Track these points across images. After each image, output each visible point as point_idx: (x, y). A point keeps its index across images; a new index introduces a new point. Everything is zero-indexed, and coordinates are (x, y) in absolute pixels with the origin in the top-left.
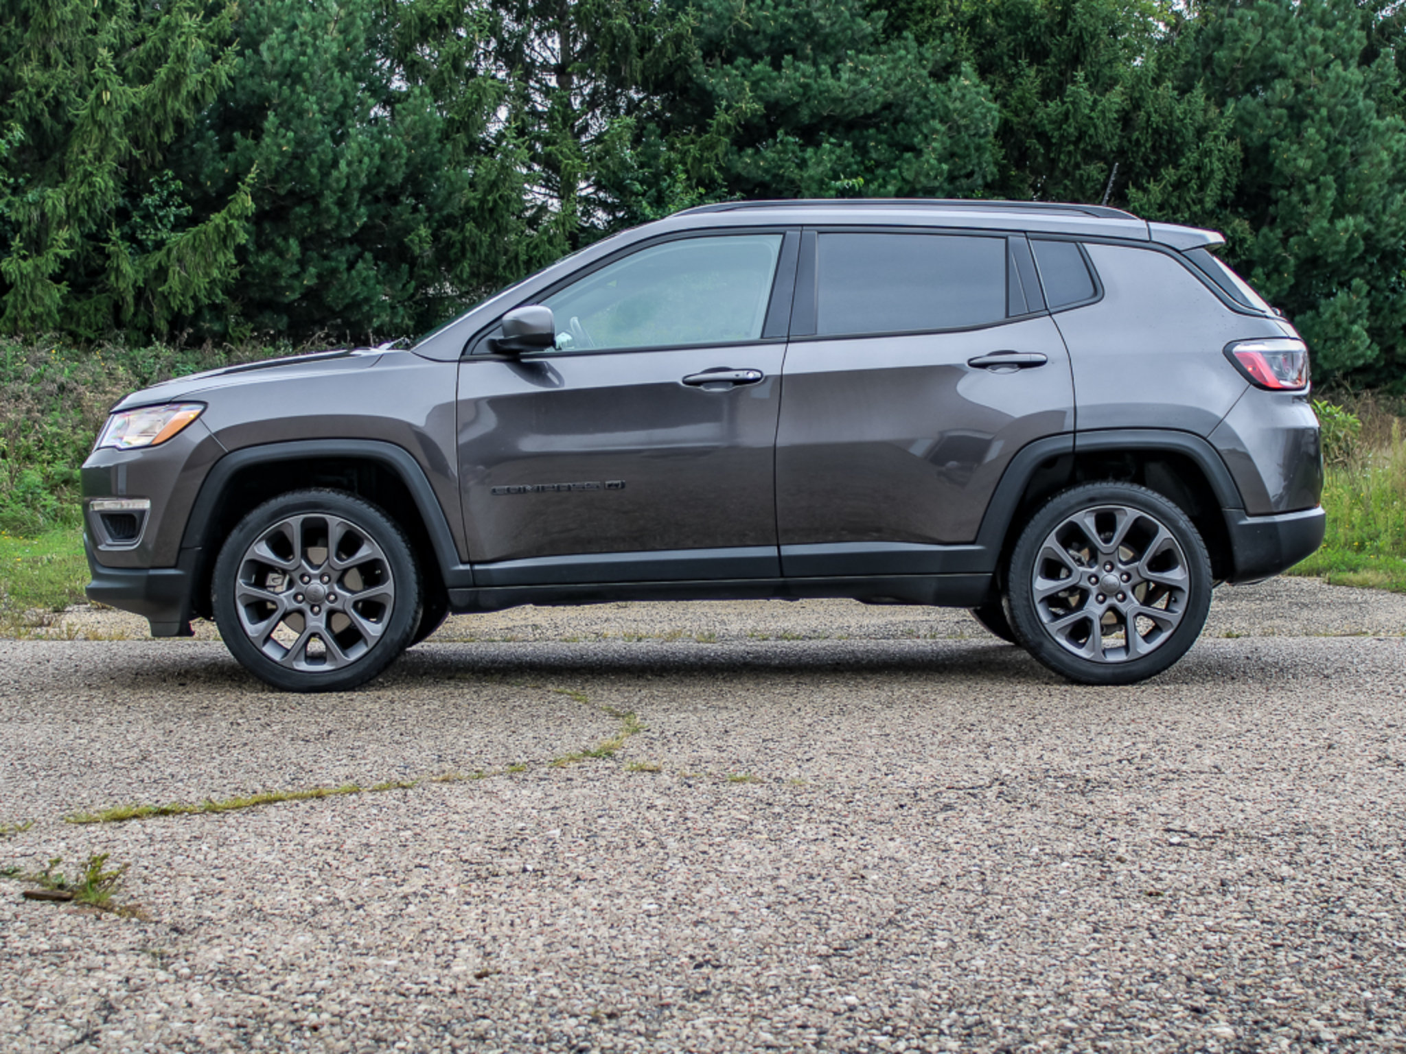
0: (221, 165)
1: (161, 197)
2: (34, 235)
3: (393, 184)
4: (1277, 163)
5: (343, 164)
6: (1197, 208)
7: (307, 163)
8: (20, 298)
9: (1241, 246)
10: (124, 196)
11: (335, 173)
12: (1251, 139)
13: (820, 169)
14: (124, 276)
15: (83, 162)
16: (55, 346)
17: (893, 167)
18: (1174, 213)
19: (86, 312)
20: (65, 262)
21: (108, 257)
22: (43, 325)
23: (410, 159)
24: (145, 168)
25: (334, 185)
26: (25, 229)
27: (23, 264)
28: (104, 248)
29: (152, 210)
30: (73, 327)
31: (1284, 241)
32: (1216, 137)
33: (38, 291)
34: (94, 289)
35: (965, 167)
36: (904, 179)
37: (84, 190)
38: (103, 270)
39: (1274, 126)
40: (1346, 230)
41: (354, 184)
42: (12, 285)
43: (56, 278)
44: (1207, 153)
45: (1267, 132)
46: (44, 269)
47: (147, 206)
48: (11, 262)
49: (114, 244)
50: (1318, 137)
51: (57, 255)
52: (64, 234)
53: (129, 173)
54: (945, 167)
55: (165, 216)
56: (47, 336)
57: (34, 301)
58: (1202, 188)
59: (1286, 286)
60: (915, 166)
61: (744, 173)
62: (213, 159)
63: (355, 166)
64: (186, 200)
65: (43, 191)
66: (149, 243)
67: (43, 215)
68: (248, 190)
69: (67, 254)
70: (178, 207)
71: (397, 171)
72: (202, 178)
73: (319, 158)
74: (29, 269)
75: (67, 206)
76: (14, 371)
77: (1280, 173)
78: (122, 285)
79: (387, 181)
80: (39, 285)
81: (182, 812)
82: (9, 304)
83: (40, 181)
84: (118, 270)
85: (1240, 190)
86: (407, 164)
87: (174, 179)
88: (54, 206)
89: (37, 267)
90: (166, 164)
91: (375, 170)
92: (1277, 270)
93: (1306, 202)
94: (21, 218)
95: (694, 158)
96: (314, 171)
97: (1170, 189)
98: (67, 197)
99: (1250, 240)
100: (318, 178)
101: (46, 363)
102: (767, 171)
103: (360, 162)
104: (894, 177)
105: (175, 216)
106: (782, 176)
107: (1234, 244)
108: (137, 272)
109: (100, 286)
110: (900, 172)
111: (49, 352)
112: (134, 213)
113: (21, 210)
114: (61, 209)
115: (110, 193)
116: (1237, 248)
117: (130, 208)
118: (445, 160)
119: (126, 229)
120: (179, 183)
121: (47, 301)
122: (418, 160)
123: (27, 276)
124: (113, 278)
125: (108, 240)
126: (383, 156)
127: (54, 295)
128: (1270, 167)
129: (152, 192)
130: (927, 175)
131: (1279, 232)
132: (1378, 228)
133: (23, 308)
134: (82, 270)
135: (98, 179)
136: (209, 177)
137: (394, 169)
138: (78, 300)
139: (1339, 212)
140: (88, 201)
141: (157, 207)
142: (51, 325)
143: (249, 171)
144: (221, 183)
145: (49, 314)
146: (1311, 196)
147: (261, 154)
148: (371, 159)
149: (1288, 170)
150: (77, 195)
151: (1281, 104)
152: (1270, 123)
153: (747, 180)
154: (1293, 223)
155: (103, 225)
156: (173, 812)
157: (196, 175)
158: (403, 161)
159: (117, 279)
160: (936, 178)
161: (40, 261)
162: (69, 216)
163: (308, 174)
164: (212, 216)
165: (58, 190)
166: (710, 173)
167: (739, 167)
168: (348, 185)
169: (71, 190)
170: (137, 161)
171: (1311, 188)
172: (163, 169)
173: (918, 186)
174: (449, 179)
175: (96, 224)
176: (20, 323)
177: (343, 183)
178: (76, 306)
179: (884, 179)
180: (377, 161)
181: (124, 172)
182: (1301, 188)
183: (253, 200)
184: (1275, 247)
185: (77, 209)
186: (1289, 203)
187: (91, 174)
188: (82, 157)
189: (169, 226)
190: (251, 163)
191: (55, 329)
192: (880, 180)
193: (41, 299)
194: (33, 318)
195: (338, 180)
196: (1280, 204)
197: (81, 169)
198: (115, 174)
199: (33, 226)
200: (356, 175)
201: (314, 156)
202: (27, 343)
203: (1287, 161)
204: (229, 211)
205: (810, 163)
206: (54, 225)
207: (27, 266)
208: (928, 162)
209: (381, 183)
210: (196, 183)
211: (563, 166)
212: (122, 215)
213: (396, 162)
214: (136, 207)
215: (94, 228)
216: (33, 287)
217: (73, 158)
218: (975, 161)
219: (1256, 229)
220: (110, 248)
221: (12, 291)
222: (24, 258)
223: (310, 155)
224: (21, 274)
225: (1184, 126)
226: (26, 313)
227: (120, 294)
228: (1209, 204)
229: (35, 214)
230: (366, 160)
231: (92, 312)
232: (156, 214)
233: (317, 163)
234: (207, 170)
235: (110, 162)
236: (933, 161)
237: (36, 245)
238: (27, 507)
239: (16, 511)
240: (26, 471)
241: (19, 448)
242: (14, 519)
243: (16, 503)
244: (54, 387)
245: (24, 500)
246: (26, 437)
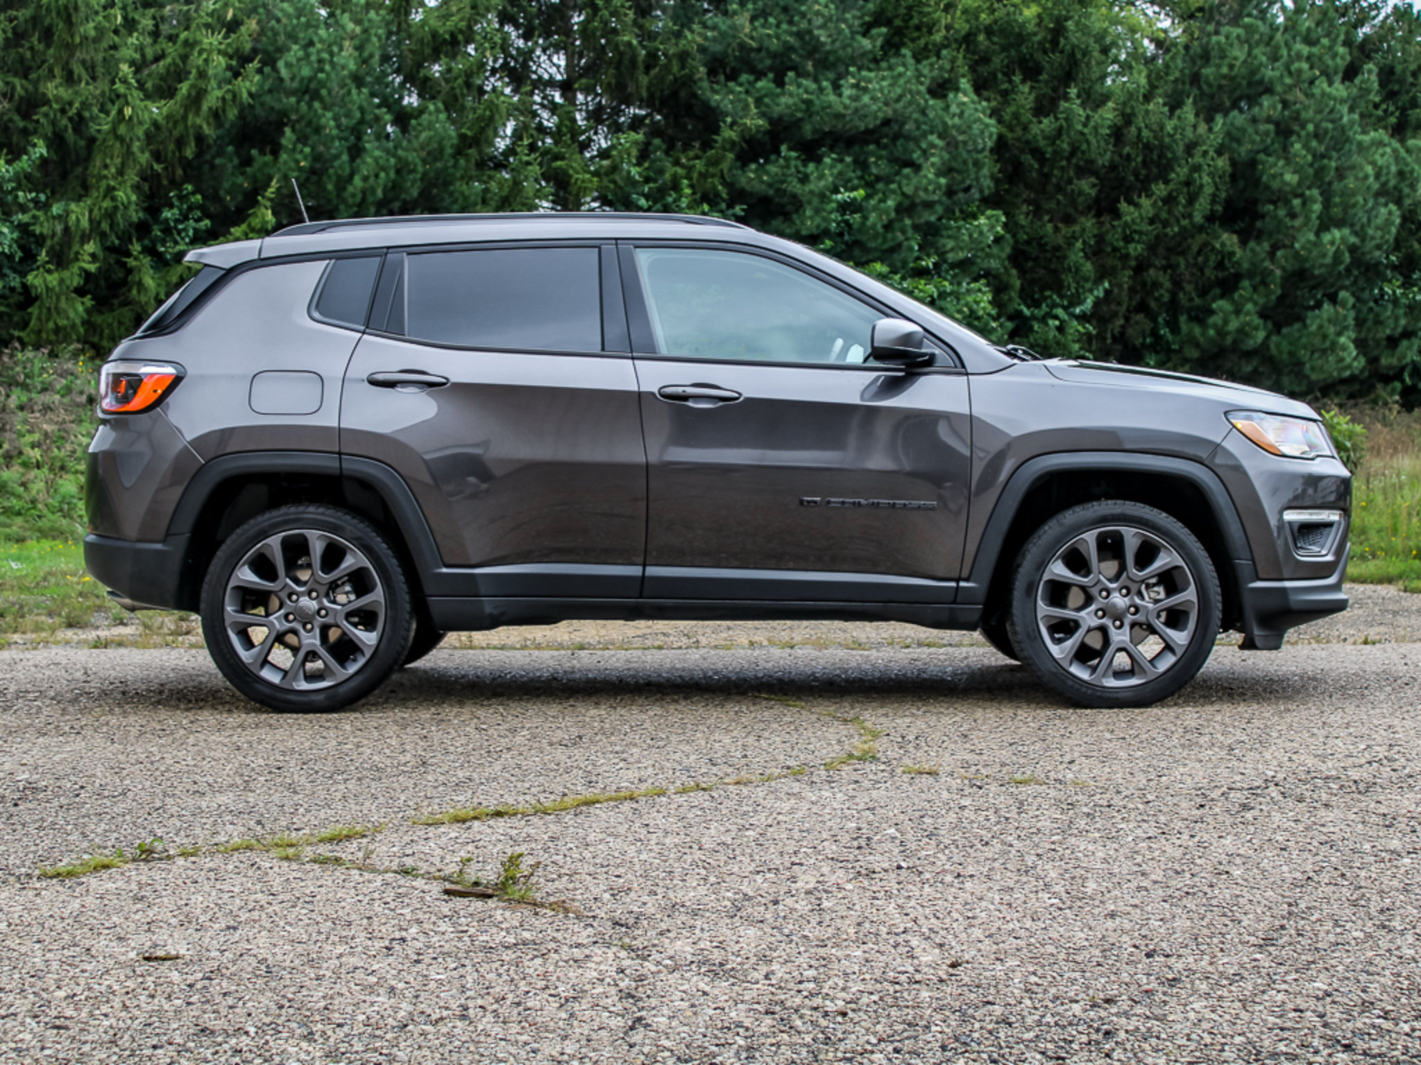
0: (240, 180)
1: (180, 211)
2: (58, 248)
3: (408, 198)
4: (1265, 178)
5: (357, 181)
6: (1185, 222)
7: (325, 179)
8: (45, 311)
9: (1230, 259)
10: (145, 210)
11: (350, 189)
12: (1239, 154)
13: (822, 183)
14: (146, 290)
15: (105, 177)
16: (82, 358)
17: (893, 182)
18: (1164, 227)
19: (110, 325)
20: (88, 275)
21: (130, 271)
22: (67, 339)
23: (425, 174)
24: (165, 182)
25: (350, 201)
26: (49, 243)
27: (49, 278)
28: (125, 263)
29: (172, 224)
30: (96, 339)
31: (1272, 254)
32: (1205, 153)
33: (63, 304)
34: (116, 302)
35: (963, 181)
36: (903, 194)
37: (107, 204)
38: (124, 283)
39: (1263, 141)
40: (1332, 243)
41: (370, 199)
42: (37, 298)
43: (80, 292)
44: (1197, 168)
45: (1256, 147)
46: (68, 282)
47: (167, 220)
48: (36, 276)
49: (136, 259)
50: (1304, 152)
51: (81, 269)
52: (90, 247)
53: (151, 188)
54: (943, 181)
55: (185, 230)
56: (72, 347)
57: (58, 313)
58: (1191, 200)
59: (1273, 297)
60: (915, 181)
61: (748, 188)
62: (233, 174)
63: (372, 179)
64: (206, 214)
65: (67, 205)
66: (168, 257)
67: (67, 230)
68: (268, 204)
69: (92, 268)
70: (198, 220)
71: (413, 185)
72: (222, 193)
73: (336, 173)
74: (55, 283)
75: (91, 220)
76: (42, 383)
77: (1267, 187)
78: (143, 299)
79: (403, 196)
80: (63, 298)
81: (515, 814)
82: (34, 317)
83: (63, 195)
84: (140, 284)
85: (1228, 203)
86: (422, 179)
87: (194, 193)
88: (78, 220)
89: (62, 281)
90: (187, 179)
91: (390, 185)
92: (1264, 283)
93: (1293, 216)
94: (45, 231)
95: (700, 174)
96: (330, 187)
97: (1160, 203)
98: (91, 211)
99: (1239, 253)
100: (334, 194)
101: (72, 374)
102: (770, 185)
103: (377, 176)
104: (894, 192)
105: (195, 229)
106: (785, 191)
107: (1223, 258)
108: (159, 285)
109: (122, 298)
110: (900, 187)
111: (76, 364)
112: (155, 227)
113: (46, 224)
114: (85, 223)
115: (133, 207)
116: (1226, 261)
117: (151, 221)
118: (458, 175)
119: (146, 242)
120: (199, 197)
121: (72, 314)
122: (432, 174)
123: (52, 289)
124: (134, 292)
125: (129, 254)
126: (398, 172)
127: (78, 309)
128: (1257, 182)
129: (171, 206)
130: (926, 190)
131: (1266, 246)
132: (1363, 241)
133: (48, 320)
134: (102, 283)
135: (120, 194)
136: (229, 192)
137: (409, 184)
138: (101, 313)
139: (1325, 224)
140: (110, 215)
141: (177, 221)
142: (74, 337)
143: (268, 185)
144: (240, 198)
145: (73, 326)
146: (1298, 210)
147: (279, 170)
148: (387, 174)
149: (1275, 185)
150: (100, 209)
151: (1269, 120)
152: (1258, 138)
153: (751, 194)
154: (1281, 237)
155: (126, 238)
156: (506, 813)
157: (216, 190)
158: (418, 176)
159: (139, 292)
160: (934, 192)
161: (66, 274)
162: (91, 230)
163: (325, 189)
164: (232, 230)
165: (82, 204)
166: (714, 187)
167: (743, 181)
168: (364, 200)
169: (94, 204)
170: (158, 175)
171: (1297, 202)
172: (183, 184)
173: (918, 201)
174: (462, 193)
175: (118, 238)
176: (44, 335)
177: (359, 197)
178: (98, 319)
179: (884, 193)
180: (392, 175)
181: (146, 187)
182: (1287, 202)
183: (274, 213)
184: (1263, 260)
185: (99, 223)
186: (1275, 217)
187: (114, 189)
188: (105, 172)
189: (187, 240)
190: (270, 178)
191: (78, 341)
192: (880, 195)
193: (65, 312)
194: (57, 330)
195: (353, 195)
196: (1267, 219)
197: (104, 183)
198: (136, 188)
199: (56, 239)
200: (373, 191)
201: (331, 171)
202: (53, 355)
203: (1274, 176)
204: (249, 225)
205: (812, 178)
206: (77, 239)
207: (53, 279)
208: (925, 176)
209: (396, 199)
210: (216, 198)
211: (573, 181)
212: (142, 229)
213: (411, 177)
214: (157, 221)
215: (117, 242)
216: (58, 299)
217: (96, 172)
218: (973, 176)
219: (1244, 243)
220: (131, 262)
221: (37, 304)
222: (49, 271)
223: (327, 170)
224: (47, 288)
225: (1175, 141)
226: (51, 325)
227: (142, 307)
228: (1198, 218)
229: (59, 228)
230: (382, 175)
231: (115, 325)
232: (176, 228)
233: (334, 178)
234: (226, 185)
235: (132, 177)
236: (931, 176)
237: (60, 259)
238: (64, 517)
239: (55, 522)
240: (60, 482)
241: (54, 458)
242: (52, 529)
243: (53, 513)
244: (84, 399)
245: (61, 510)
246: (58, 448)
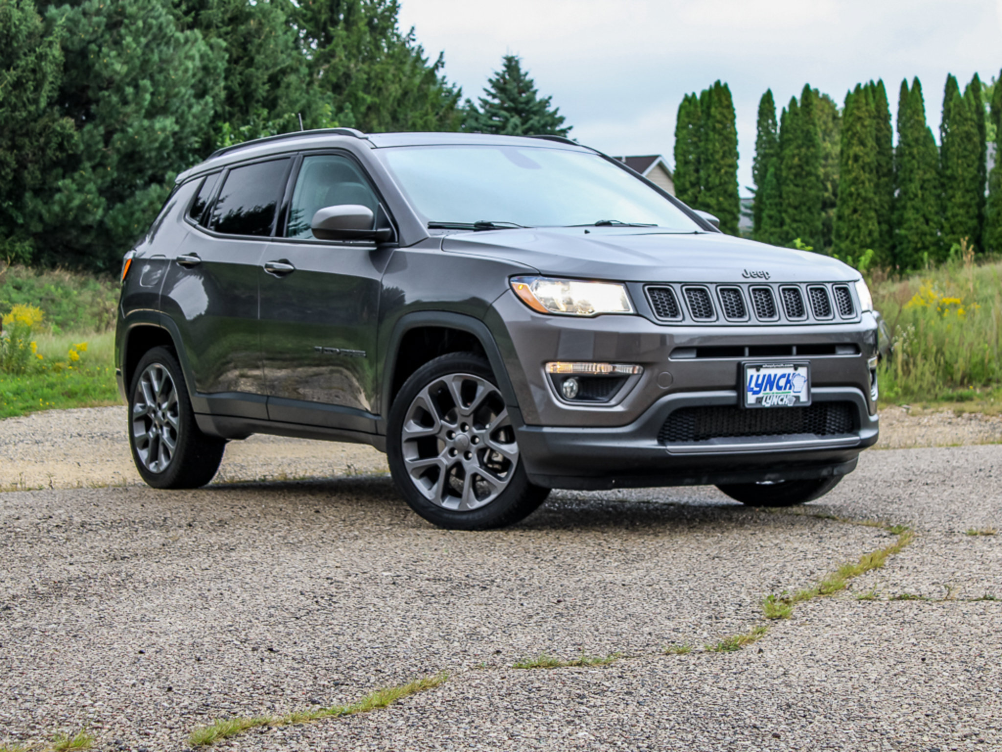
4: (97, 67)
6: (32, 108)
9: (68, 141)
12: (72, 43)
18: (13, 111)
31: (107, 138)
32: (51, 44)
39: (95, 32)
40: (163, 129)
44: (41, 57)
45: (88, 38)
50: (134, 45)
58: (38, 88)
59: (109, 179)
77: (98, 75)
85: (61, 89)
92: (101, 164)
93: (125, 102)
97: (10, 88)
99: (77, 136)
107: (63, 139)
116: (65, 143)
128: (90, 68)
131: (102, 129)
132: (183, 127)
139: (151, 114)
146: (130, 97)
149: (106, 74)
151: (98, 12)
152: (91, 30)
154: (113, 121)
171: (130, 90)
182: (119, 90)
184: (97, 143)
186: (109, 102)
196: (101, 103)
203: (106, 66)
219: (79, 126)
225: (19, 31)
228: (43, 103)
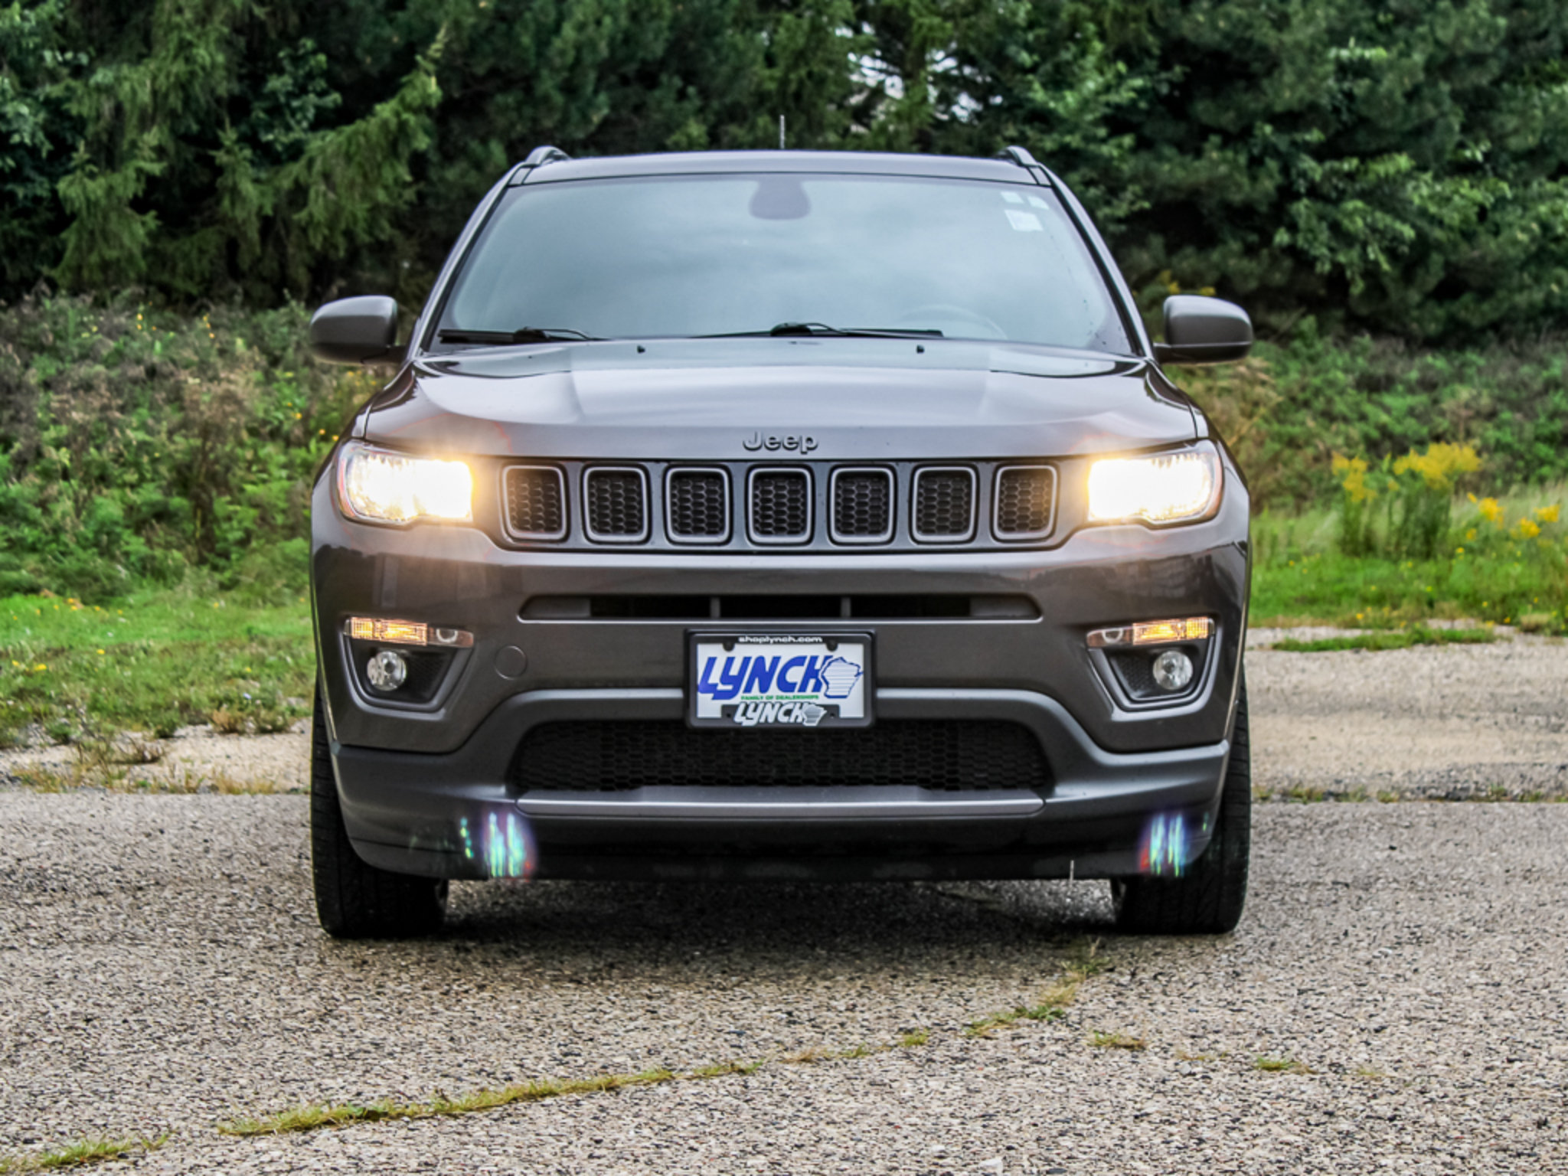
0: (387, 31)
1: (295, 79)
2: (104, 137)
3: (649, 57)
5: (568, 31)
7: (518, 28)
8: (86, 236)
10: (241, 78)
11: (557, 43)
13: (1311, 30)
14: (244, 200)
15: (178, 27)
16: (142, 308)
17: (1421, 22)
19: (186, 256)
20: (151, 180)
21: (219, 171)
22: (121, 280)
23: (676, 18)
24: (273, 35)
25: (558, 61)
26: (91, 129)
27: (91, 185)
28: (213, 158)
29: (282, 99)
30: (165, 277)
33: (114, 225)
34: (197, 219)
35: (1536, 23)
36: (1438, 43)
37: (179, 67)
38: (211, 191)
41: (588, 58)
42: (74, 216)
43: (139, 205)
46: (120, 191)
47: (274, 94)
48: (71, 183)
49: (229, 152)
51: (139, 171)
52: (152, 137)
53: (249, 44)
54: (1502, 22)
55: (302, 109)
56: (127, 292)
57: (106, 239)
60: (1455, 22)
61: (1191, 37)
62: (376, 24)
63: (591, 29)
64: (334, 84)
65: (119, 70)
66: (279, 148)
67: (118, 109)
68: (431, 67)
69: (156, 168)
70: (322, 94)
71: (656, 38)
72: (359, 52)
73: (536, 20)
74: (100, 193)
75: (154, 93)
76: (80, 346)
78: (240, 214)
79: (641, 54)
80: (113, 216)
82: (71, 245)
83: (115, 55)
84: (235, 191)
86: (671, 28)
87: (314, 52)
88: (134, 92)
89: (110, 190)
90: (304, 30)
91: (620, 36)
94: (85, 111)
95: (1115, 14)
96: (526, 40)
98: (154, 79)
100: (533, 50)
101: (127, 333)
102: (1227, 36)
103: (598, 22)
104: (1423, 38)
105: (317, 108)
106: (1250, 42)
108: (263, 194)
109: (207, 214)
110: (1432, 31)
111: (133, 316)
112: (257, 104)
113: (86, 101)
114: (145, 96)
115: (221, 73)
117: (250, 96)
118: (728, 19)
119: (244, 128)
120: (322, 58)
121: (126, 240)
122: (687, 19)
123: (96, 203)
124: (226, 203)
125: (217, 145)
126: (634, 17)
127: (138, 230)
129: (281, 72)
130: (1474, 36)
133: (91, 250)
134: (176, 191)
135: (202, 54)
136: (369, 51)
137: (650, 36)
138: (174, 237)
140: (183, 86)
141: (290, 95)
142: (132, 275)
143: (430, 38)
144: (387, 58)
145: (131, 259)
147: (447, 13)
148: (615, 20)
150: (168, 76)
153: (1195, 48)
155: (210, 125)
157: (350, 46)
158: (665, 24)
159: (233, 204)
160: (1487, 39)
161: (116, 179)
162: (156, 109)
163: (518, 44)
164: (378, 107)
165: (142, 69)
166: (1139, 36)
167: (1186, 28)
168: (578, 61)
169: (159, 69)
170: (262, 25)
172: (299, 37)
173: (1459, 53)
174: (734, 47)
175: (199, 122)
176: (85, 274)
177: (571, 55)
178: (169, 247)
179: (1407, 43)
180: (624, 20)
181: (242, 42)
183: (440, 83)
185: (166, 96)
187: (190, 44)
188: (177, 19)
189: (305, 124)
190: (434, 29)
191: (140, 280)
192: (1401, 45)
193: (117, 237)
194: (105, 265)
195: (562, 53)
197: (174, 37)
198: (226, 43)
199: (102, 124)
200: (593, 45)
201: (528, 15)
202: (100, 304)
204: (402, 101)
205: (1295, 21)
206: (134, 121)
207: (97, 188)
208: (1475, 14)
209: (631, 58)
210: (351, 60)
211: (915, 27)
212: (238, 108)
213: (654, 25)
214: (259, 95)
215: (195, 127)
216: (106, 218)
217: (164, 19)
218: (1551, 16)
220: (221, 157)
221: (75, 225)
222: (92, 176)
223: (520, 14)
224: (88, 200)
226: (94, 258)
227: (237, 227)
229: (107, 107)
230: (607, 20)
231: (194, 254)
232: (288, 105)
233: (532, 26)
234: (366, 39)
235: (219, 26)
236: (1484, 14)
237: (108, 155)
238: (101, 554)
239: (85, 562)
240: (99, 500)
241: (88, 464)
242: (82, 573)
243: (84, 548)
244: (139, 371)
245: (96, 544)
246: (98, 448)
